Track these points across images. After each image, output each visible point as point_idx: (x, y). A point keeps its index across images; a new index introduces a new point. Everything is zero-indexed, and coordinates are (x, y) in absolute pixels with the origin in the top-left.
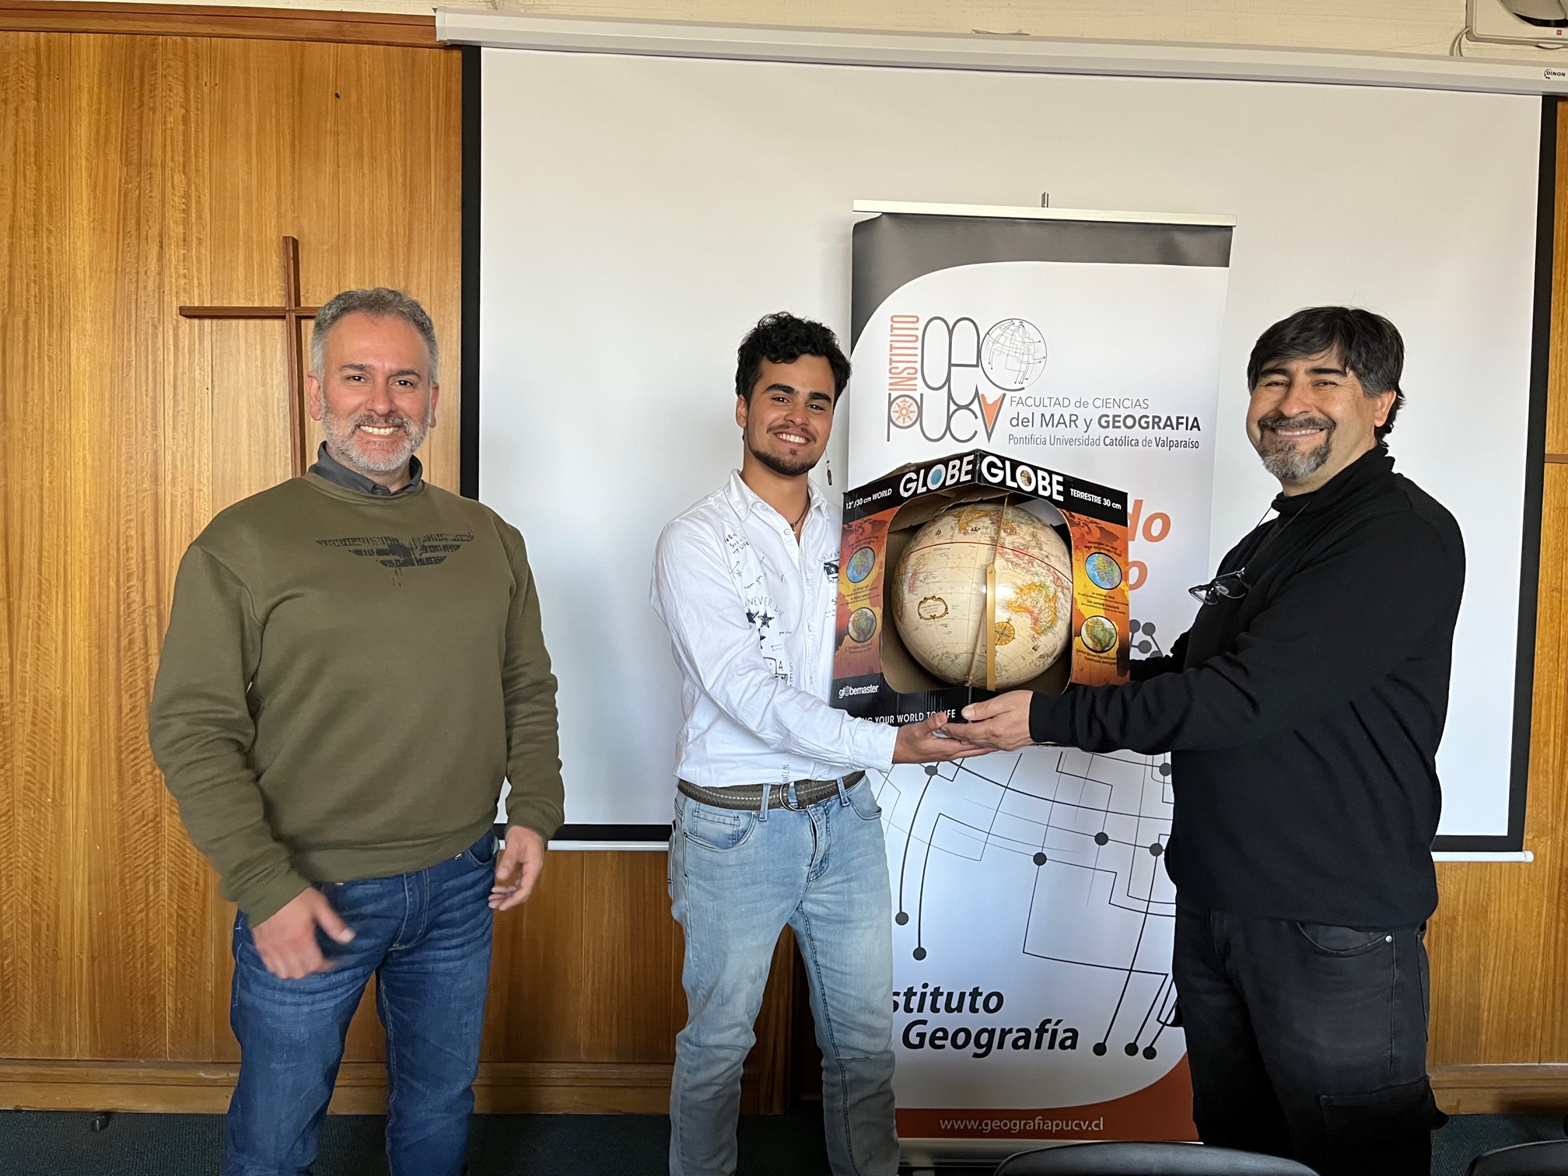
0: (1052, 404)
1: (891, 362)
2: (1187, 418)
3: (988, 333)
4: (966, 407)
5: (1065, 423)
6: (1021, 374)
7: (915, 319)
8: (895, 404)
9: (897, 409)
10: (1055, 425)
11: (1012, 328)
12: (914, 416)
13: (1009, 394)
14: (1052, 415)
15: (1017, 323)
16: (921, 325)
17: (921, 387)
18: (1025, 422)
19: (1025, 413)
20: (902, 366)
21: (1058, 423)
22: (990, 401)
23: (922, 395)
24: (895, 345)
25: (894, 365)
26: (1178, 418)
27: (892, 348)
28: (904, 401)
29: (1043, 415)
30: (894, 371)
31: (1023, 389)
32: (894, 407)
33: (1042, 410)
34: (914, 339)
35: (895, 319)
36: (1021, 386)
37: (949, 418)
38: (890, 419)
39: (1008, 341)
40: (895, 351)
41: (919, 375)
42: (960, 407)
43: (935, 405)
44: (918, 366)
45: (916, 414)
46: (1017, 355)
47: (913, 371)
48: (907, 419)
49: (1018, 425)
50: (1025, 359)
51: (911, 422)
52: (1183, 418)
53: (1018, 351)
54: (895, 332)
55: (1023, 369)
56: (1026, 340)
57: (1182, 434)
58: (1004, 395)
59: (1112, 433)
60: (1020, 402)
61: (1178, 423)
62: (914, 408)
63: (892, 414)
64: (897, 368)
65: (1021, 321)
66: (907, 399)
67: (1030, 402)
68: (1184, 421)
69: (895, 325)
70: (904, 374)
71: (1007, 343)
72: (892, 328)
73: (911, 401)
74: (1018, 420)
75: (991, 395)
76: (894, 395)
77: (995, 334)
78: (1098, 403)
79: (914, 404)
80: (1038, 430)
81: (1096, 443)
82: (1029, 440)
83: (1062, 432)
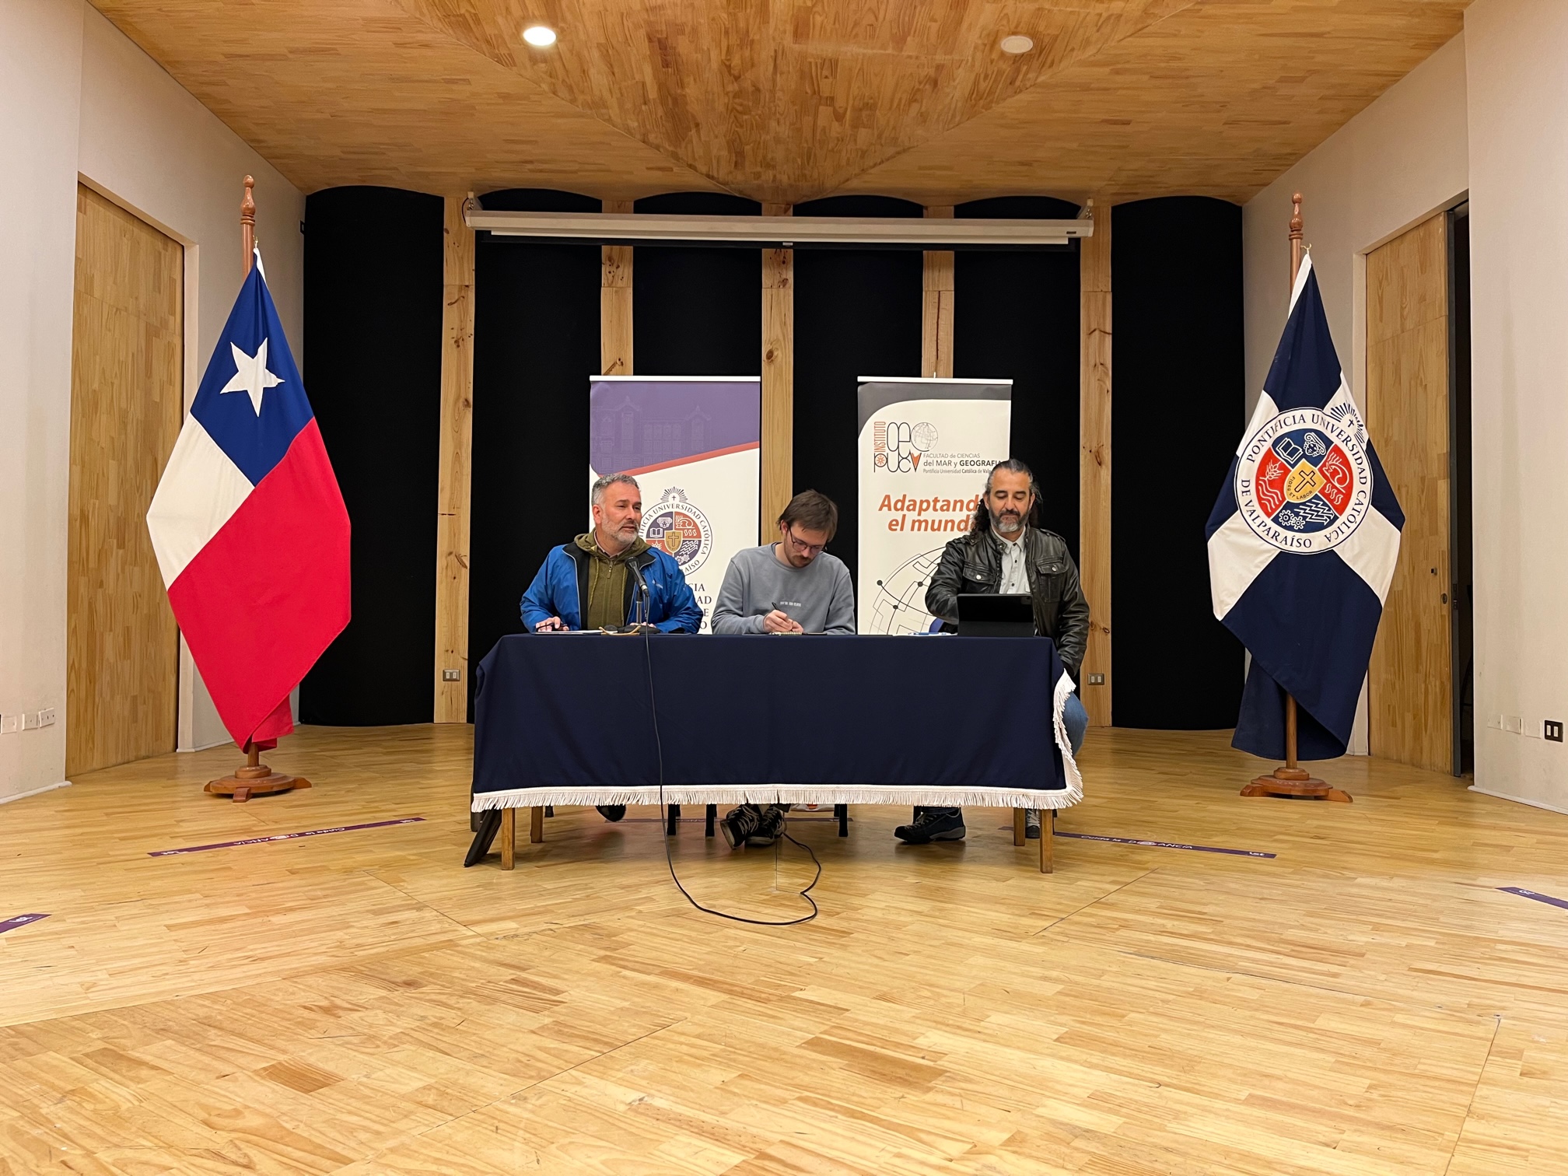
43: (893, 458)
80: (935, 467)
81: (959, 472)
82: (932, 471)
83: (945, 468)
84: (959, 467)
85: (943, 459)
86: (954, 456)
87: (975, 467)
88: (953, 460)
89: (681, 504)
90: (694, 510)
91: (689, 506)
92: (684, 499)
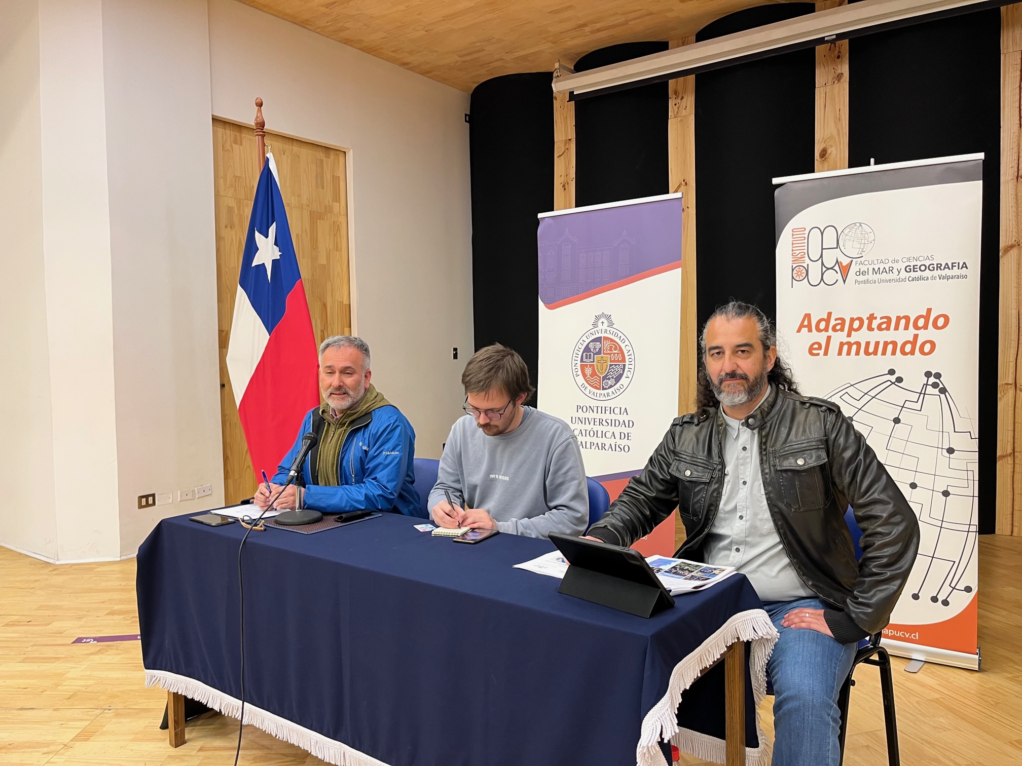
0: (879, 263)
1: (793, 250)
2: (959, 263)
3: (842, 231)
5: (886, 272)
6: (861, 249)
8: (795, 270)
11: (856, 227)
12: (804, 275)
14: (879, 268)
15: (858, 225)
16: (807, 232)
17: (808, 261)
18: (864, 273)
19: (864, 268)
20: (798, 252)
21: (883, 272)
22: (844, 264)
23: (808, 265)
24: (794, 242)
25: (794, 252)
26: (952, 263)
27: (793, 244)
28: (799, 268)
29: (874, 269)
30: (794, 255)
31: (862, 256)
32: (795, 271)
33: (873, 266)
34: (803, 238)
35: (794, 230)
36: (861, 256)
37: (822, 274)
38: (793, 277)
39: (854, 234)
40: (794, 245)
41: (806, 255)
42: (828, 269)
43: (815, 270)
44: (806, 251)
45: (805, 274)
46: (859, 240)
47: (803, 254)
48: (801, 277)
49: (860, 275)
50: (863, 242)
51: (803, 278)
52: (956, 263)
53: (859, 238)
54: (794, 236)
55: (862, 247)
56: (864, 232)
57: (955, 271)
58: (852, 260)
59: (913, 274)
60: (861, 263)
61: (953, 266)
62: (804, 271)
63: (794, 275)
64: (795, 253)
65: (860, 224)
66: (801, 267)
67: (866, 263)
69: (794, 233)
70: (799, 256)
71: (853, 235)
72: (793, 235)
73: (803, 268)
74: (860, 272)
75: (845, 261)
76: (794, 266)
77: (846, 232)
78: (904, 260)
79: (804, 269)
80: (871, 277)
81: (904, 280)
82: (866, 282)
83: (884, 276)
84: (904, 274)
85: (882, 266)
86: (897, 261)
87: (928, 273)
88: (896, 266)
89: (609, 329)
90: (620, 334)
91: (615, 331)
92: (611, 324)
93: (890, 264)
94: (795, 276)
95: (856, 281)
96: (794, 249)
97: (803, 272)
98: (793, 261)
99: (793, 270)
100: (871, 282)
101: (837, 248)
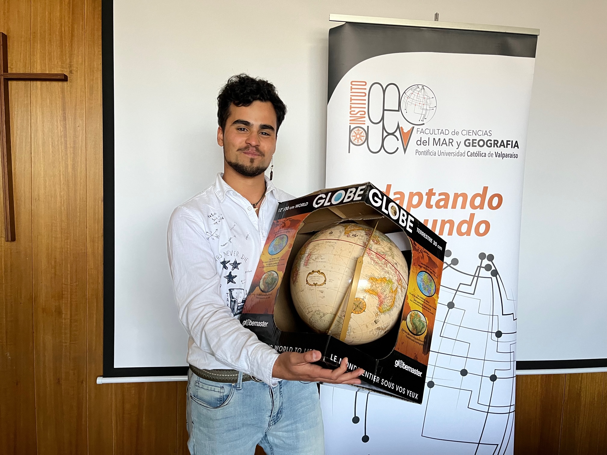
0: (439, 133)
1: (351, 107)
2: (512, 141)
3: (404, 92)
4: (393, 134)
5: (446, 144)
6: (423, 116)
7: (364, 84)
8: (353, 131)
9: (354, 134)
10: (441, 145)
11: (418, 89)
12: (364, 139)
13: (416, 127)
14: (439, 139)
15: (421, 87)
16: (368, 87)
17: (368, 123)
18: (424, 143)
19: (425, 137)
20: (357, 110)
21: (443, 144)
22: (405, 131)
23: (368, 127)
24: (353, 98)
25: (353, 109)
26: (507, 141)
27: (351, 100)
28: (358, 130)
29: (434, 139)
30: (352, 113)
31: (424, 124)
32: (353, 134)
33: (433, 136)
34: (364, 94)
35: (353, 83)
36: (422, 123)
37: (383, 140)
38: (350, 141)
39: (416, 97)
40: (353, 102)
41: (366, 115)
42: (389, 134)
44: (366, 110)
45: (365, 137)
46: (421, 105)
47: (363, 113)
48: (360, 141)
49: (420, 144)
50: (425, 107)
51: (362, 142)
52: (510, 141)
53: (421, 103)
54: (353, 90)
55: (424, 113)
56: (426, 97)
57: (509, 150)
58: (413, 127)
59: (472, 149)
60: (422, 132)
61: (507, 144)
62: (364, 134)
63: (351, 137)
64: (354, 111)
65: (423, 86)
66: (360, 129)
67: (427, 131)
68: (510, 143)
69: (353, 87)
70: (358, 115)
71: (415, 98)
72: (352, 88)
73: (362, 130)
74: (421, 141)
75: (406, 128)
76: (353, 126)
77: (408, 93)
78: (464, 133)
79: (364, 132)
93: (450, 136)
94: (353, 139)
95: (417, 151)
96: (353, 106)
97: (362, 134)
98: (350, 120)
99: (350, 132)
100: (432, 154)
101: (398, 111)
